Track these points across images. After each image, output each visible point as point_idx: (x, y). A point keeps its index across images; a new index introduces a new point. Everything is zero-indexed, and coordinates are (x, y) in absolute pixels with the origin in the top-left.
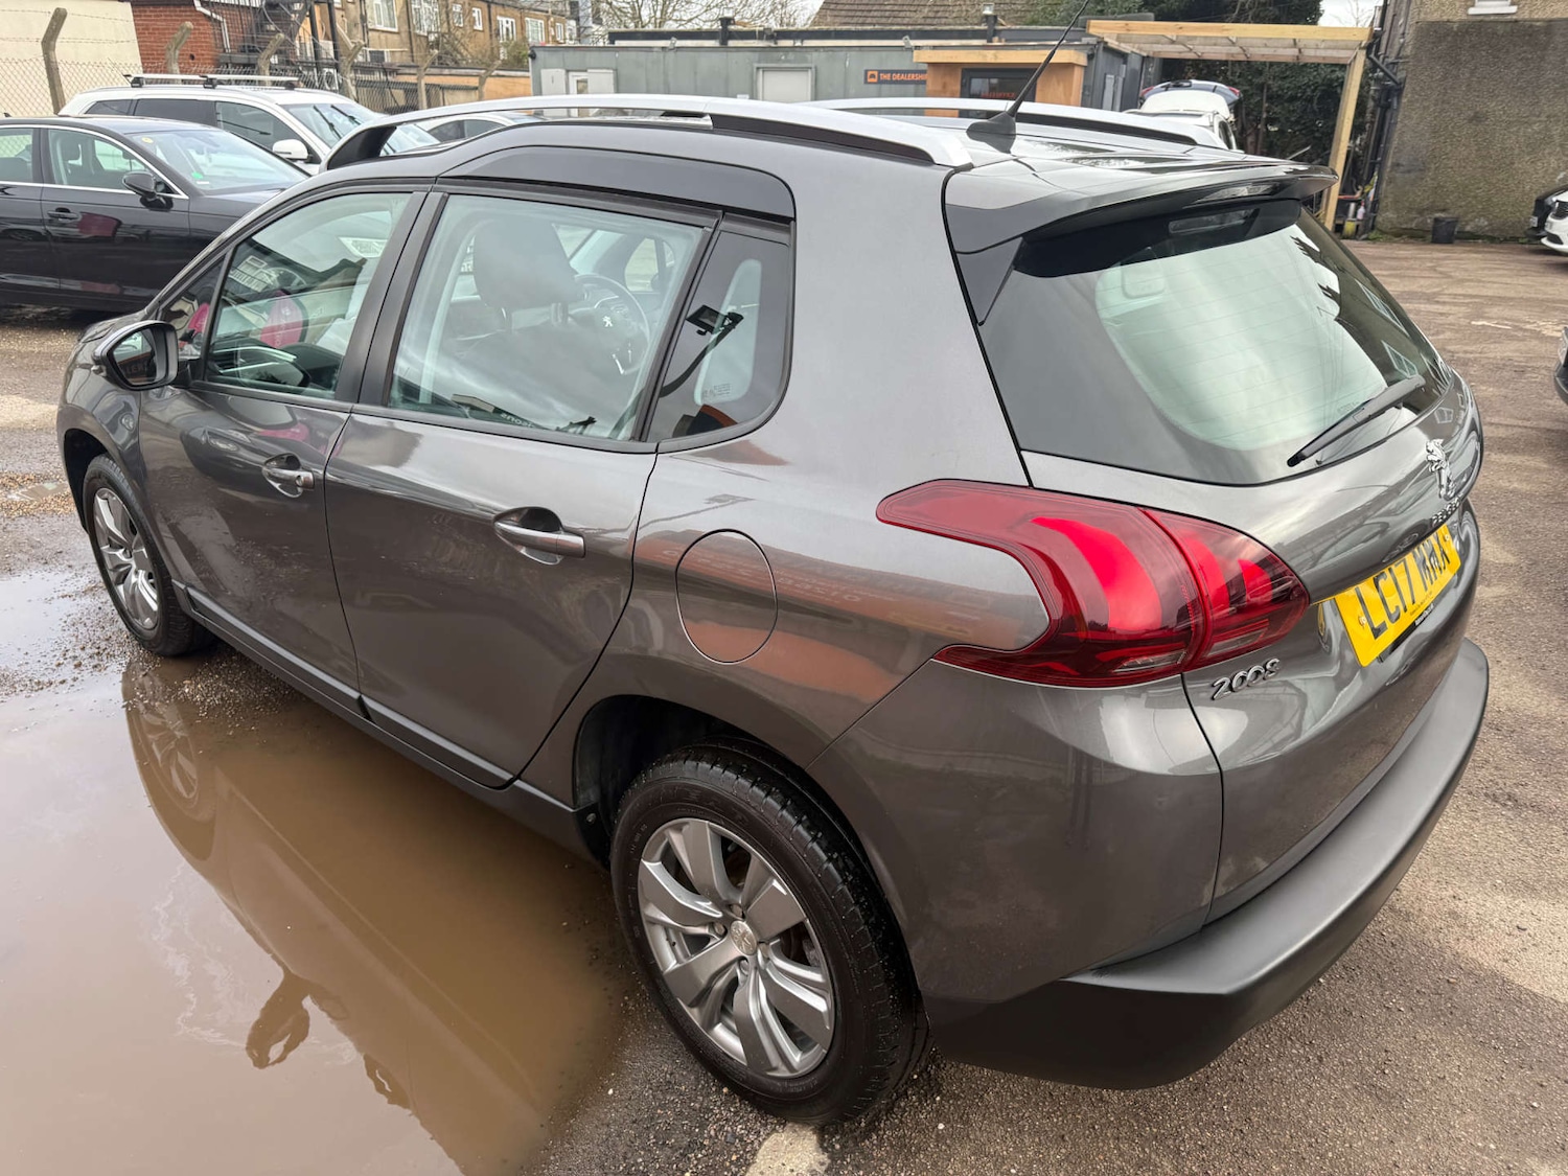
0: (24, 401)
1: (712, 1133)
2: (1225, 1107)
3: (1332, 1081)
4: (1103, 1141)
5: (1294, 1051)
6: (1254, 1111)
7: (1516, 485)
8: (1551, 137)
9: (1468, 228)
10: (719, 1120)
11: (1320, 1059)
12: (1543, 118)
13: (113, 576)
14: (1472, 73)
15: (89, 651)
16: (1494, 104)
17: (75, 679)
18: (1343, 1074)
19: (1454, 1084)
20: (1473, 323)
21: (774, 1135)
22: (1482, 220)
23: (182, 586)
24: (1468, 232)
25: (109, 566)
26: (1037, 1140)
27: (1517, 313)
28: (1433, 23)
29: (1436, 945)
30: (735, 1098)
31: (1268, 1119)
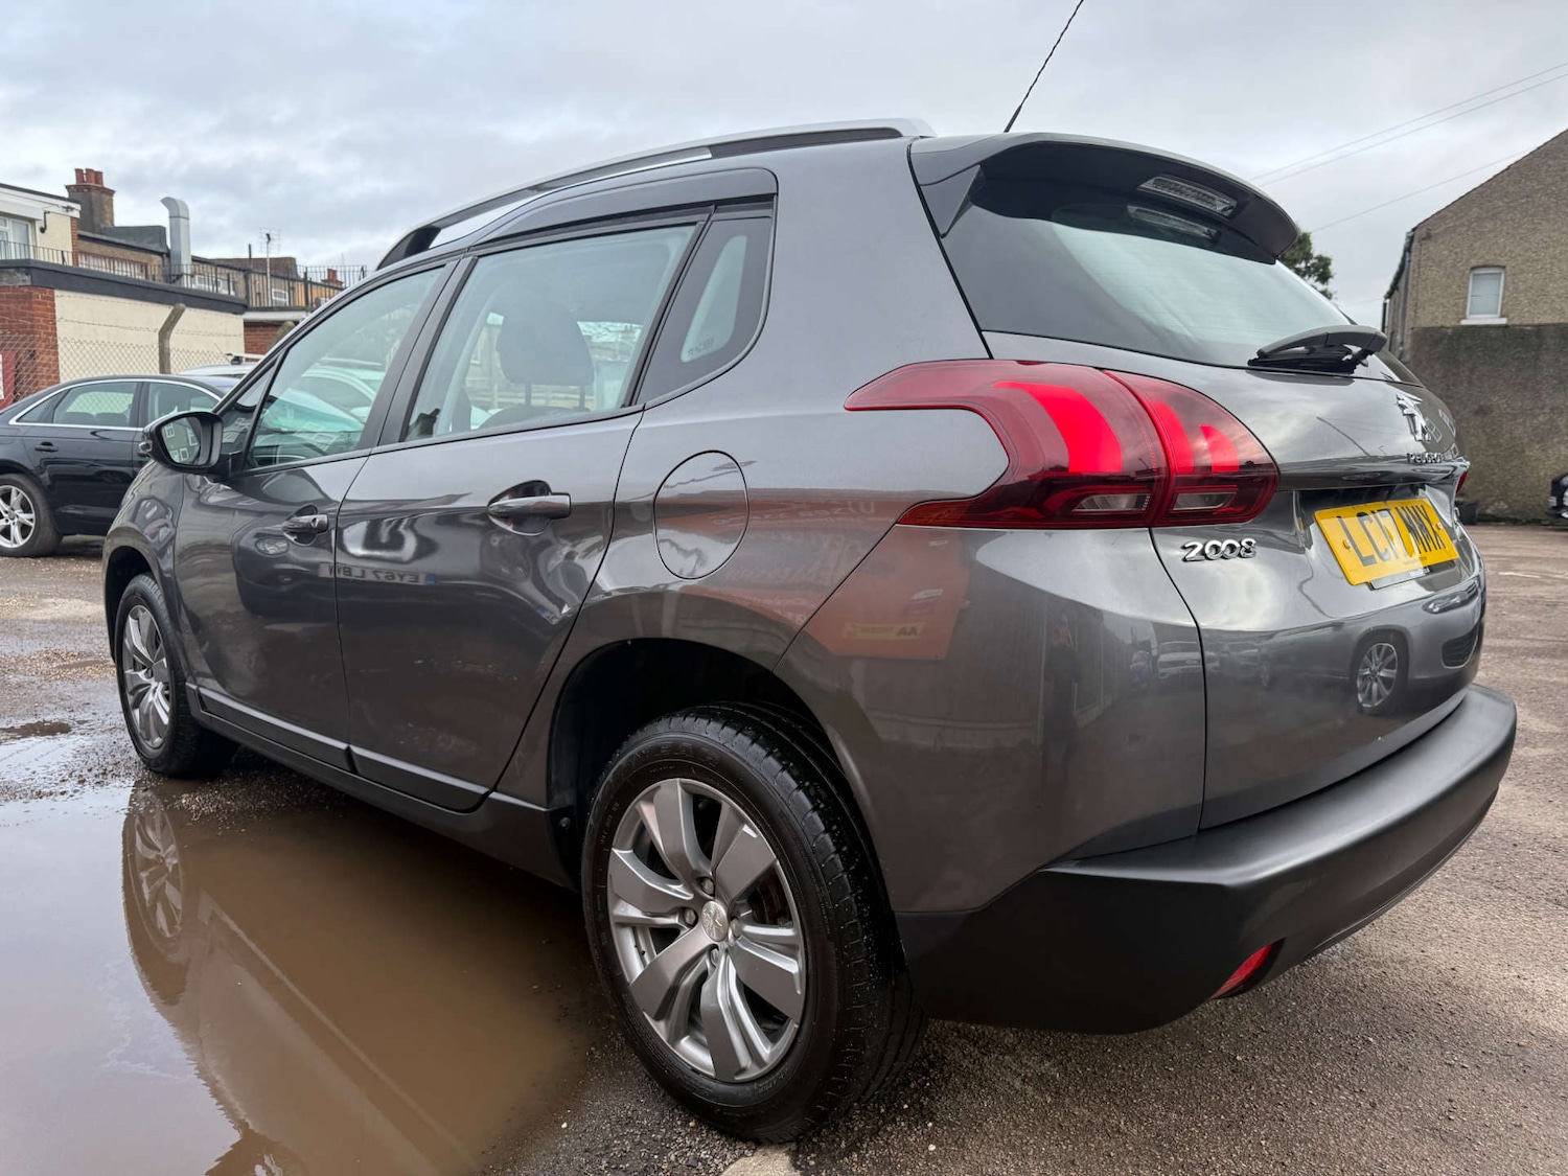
0: (83, 603)
1: (673, 1158)
2: (1263, 1142)
3: (1388, 1124)
4: (1120, 1167)
5: (1342, 1097)
6: (1297, 1147)
7: (1555, 679)
8: (1557, 427)
9: (1489, 511)
10: (681, 1148)
11: (1373, 1105)
12: (1547, 410)
13: (131, 699)
14: (1472, 371)
15: (95, 771)
16: (1497, 398)
17: (75, 791)
18: (1401, 1118)
19: (1533, 1131)
20: (1501, 573)
21: (742, 1160)
22: (1502, 503)
23: (194, 687)
24: (1490, 515)
25: (130, 688)
26: (1043, 1163)
27: (1544, 567)
28: (1426, 330)
29: (1502, 1015)
30: (702, 1130)
31: (1314, 1155)
